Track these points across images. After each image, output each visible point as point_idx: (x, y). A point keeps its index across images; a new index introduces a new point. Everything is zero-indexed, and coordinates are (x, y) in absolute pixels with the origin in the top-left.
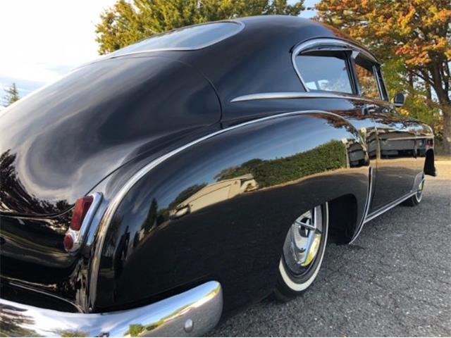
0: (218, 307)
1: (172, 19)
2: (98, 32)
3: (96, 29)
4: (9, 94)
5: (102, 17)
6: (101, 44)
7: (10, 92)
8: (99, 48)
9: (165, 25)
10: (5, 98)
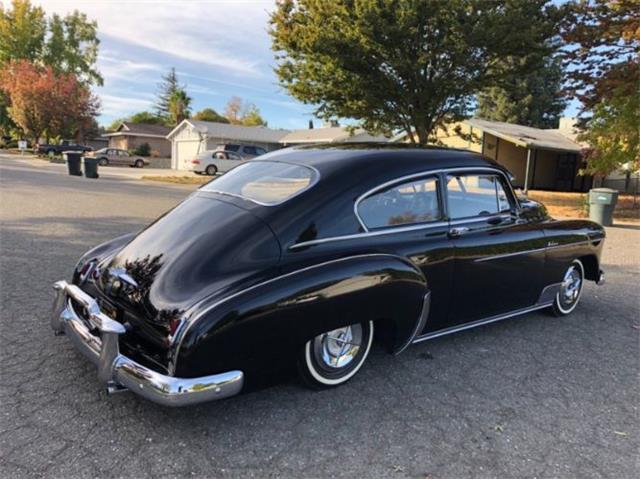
0: (239, 386)
1: (365, 10)
2: (272, 23)
3: (270, 19)
4: (167, 82)
5: (278, 4)
6: (275, 38)
7: (168, 80)
8: (272, 44)
9: (356, 18)
10: (162, 87)
